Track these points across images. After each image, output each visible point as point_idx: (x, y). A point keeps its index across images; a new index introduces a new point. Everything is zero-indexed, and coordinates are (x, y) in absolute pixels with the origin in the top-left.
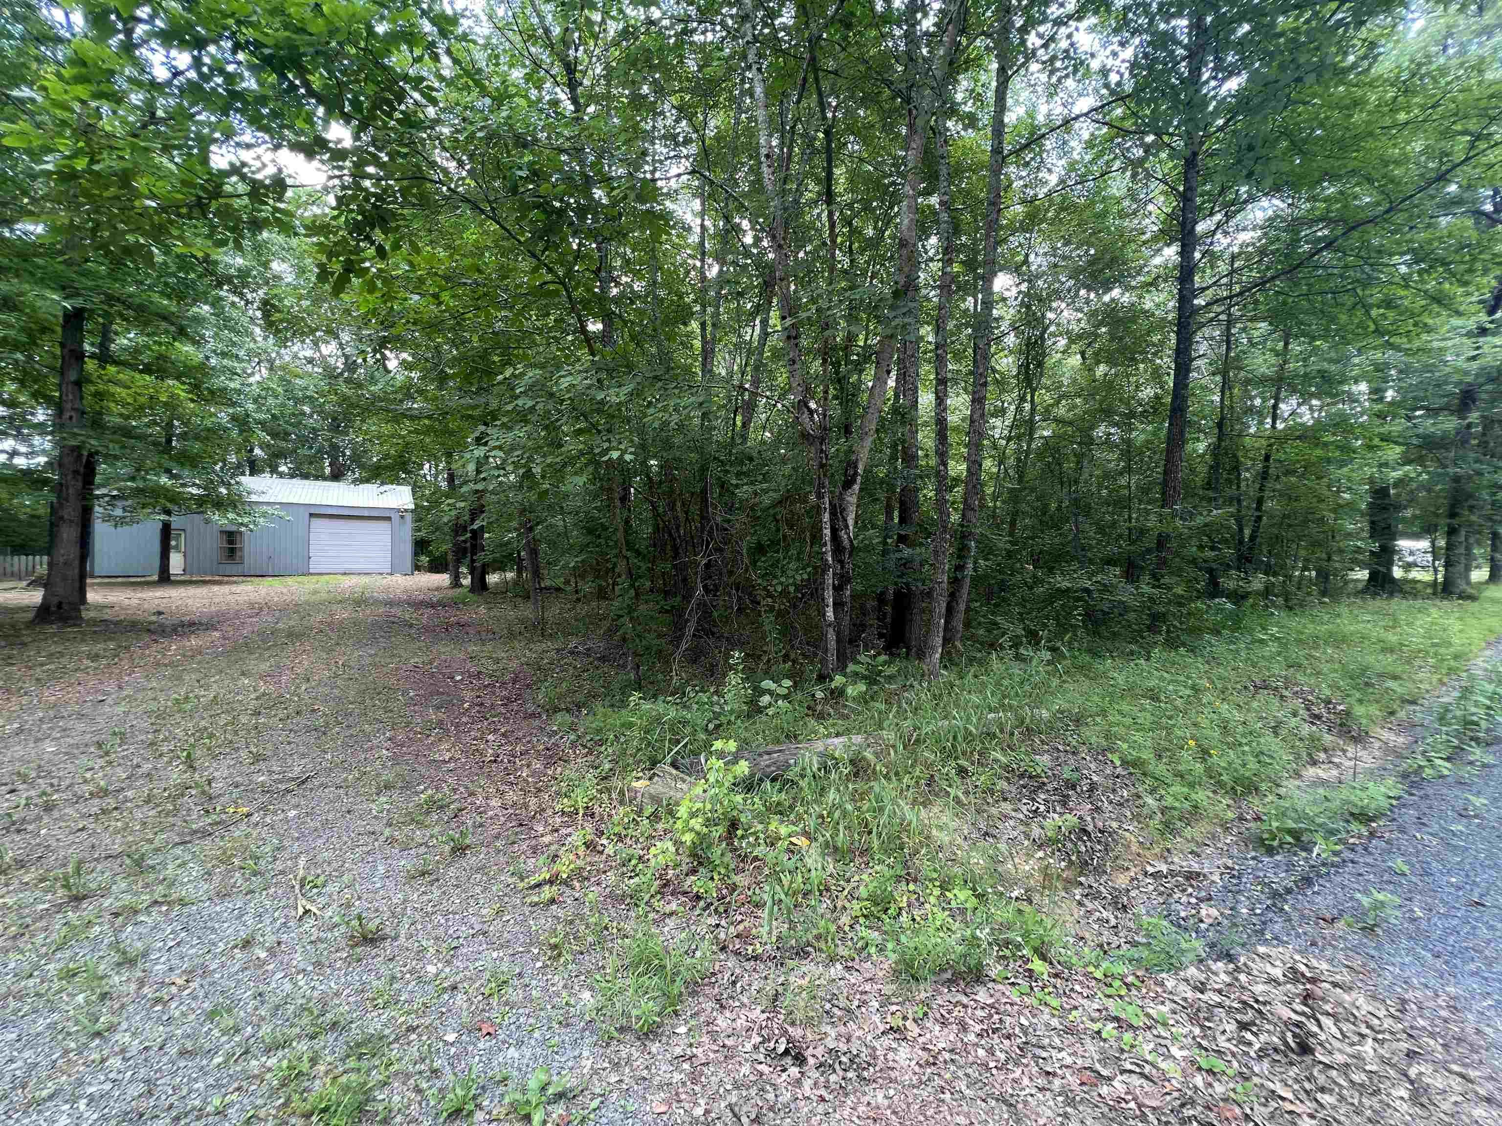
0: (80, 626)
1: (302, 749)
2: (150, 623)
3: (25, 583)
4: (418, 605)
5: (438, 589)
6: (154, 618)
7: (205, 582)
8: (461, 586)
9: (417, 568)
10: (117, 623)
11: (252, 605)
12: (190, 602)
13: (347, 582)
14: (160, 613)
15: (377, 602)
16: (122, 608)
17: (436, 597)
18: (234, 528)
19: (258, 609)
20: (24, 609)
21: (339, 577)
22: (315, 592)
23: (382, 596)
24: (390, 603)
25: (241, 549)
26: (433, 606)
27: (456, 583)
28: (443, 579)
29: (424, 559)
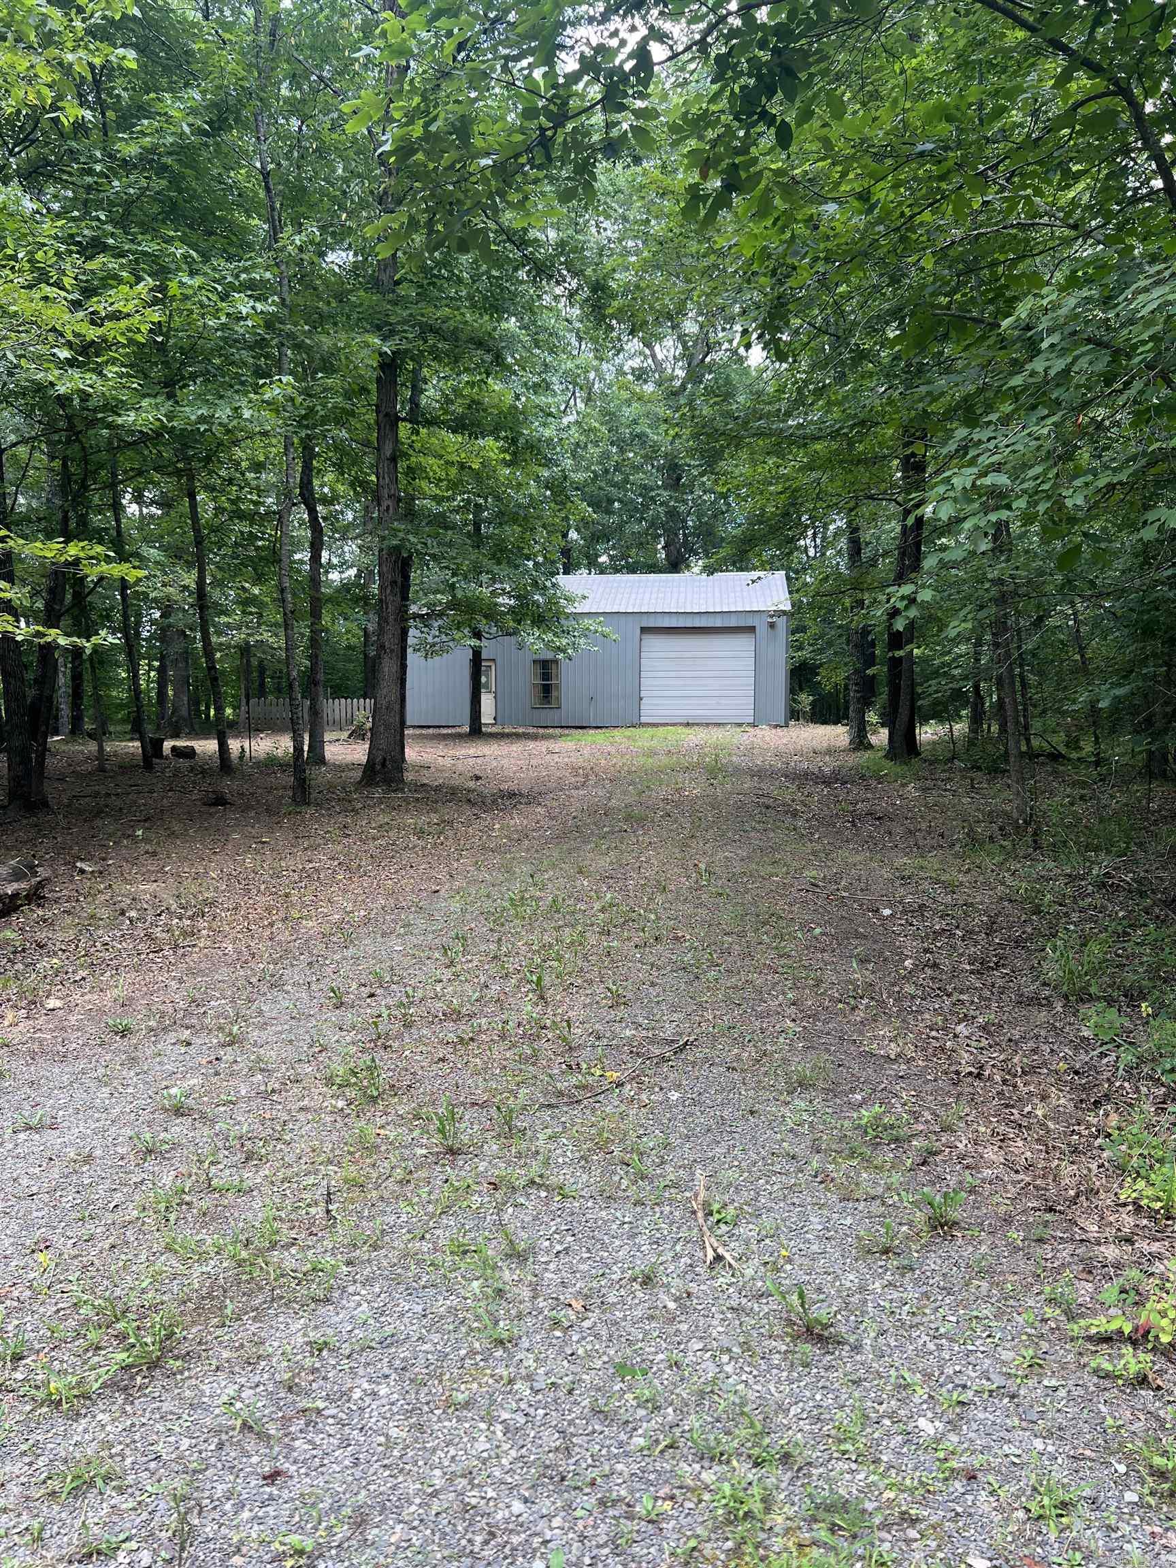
0: (402, 791)
1: (671, 997)
2: (469, 791)
3: (345, 735)
4: (803, 778)
5: (829, 752)
6: (472, 784)
7: (518, 736)
8: (870, 746)
9: (794, 714)
10: (438, 789)
11: (575, 770)
12: (505, 762)
13: (694, 737)
14: (478, 778)
15: (737, 771)
16: (437, 770)
17: (828, 765)
18: (549, 655)
19: (585, 775)
20: (351, 767)
21: (680, 729)
22: (652, 753)
23: (745, 763)
24: (759, 774)
25: (558, 687)
26: (827, 783)
27: (860, 742)
28: (837, 735)
29: (805, 699)
